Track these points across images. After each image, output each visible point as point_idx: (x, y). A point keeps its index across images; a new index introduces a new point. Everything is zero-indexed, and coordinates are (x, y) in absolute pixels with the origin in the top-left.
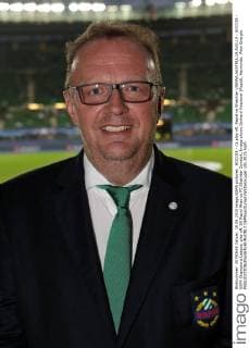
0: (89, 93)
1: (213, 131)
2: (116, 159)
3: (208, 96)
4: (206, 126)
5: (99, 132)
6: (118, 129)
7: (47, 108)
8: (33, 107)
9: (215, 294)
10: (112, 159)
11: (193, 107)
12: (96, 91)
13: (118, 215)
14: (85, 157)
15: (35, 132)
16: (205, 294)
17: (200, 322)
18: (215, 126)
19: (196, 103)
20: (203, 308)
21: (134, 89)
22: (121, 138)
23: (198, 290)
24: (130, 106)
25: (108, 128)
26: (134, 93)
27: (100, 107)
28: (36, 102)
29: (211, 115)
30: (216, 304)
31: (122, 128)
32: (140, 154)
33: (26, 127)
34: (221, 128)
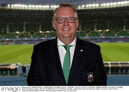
0: (59, 20)
1: (88, 39)
2: (66, 38)
3: (87, 30)
4: (86, 38)
5: (62, 30)
6: (67, 30)
7: (44, 32)
8: (41, 32)
9: (93, 73)
10: (65, 38)
11: (83, 33)
12: (61, 20)
13: (67, 53)
14: (58, 38)
15: (41, 39)
16: (90, 73)
17: (89, 81)
18: (88, 37)
19: (83, 32)
20: (90, 77)
21: (71, 19)
22: (68, 32)
23: (88, 72)
24: (70, 23)
25: (64, 29)
26: (71, 20)
27: (62, 24)
28: (41, 31)
29: (87, 35)
30: (93, 76)
31: (68, 29)
32: (73, 37)
33: (39, 37)
34: (90, 38)
